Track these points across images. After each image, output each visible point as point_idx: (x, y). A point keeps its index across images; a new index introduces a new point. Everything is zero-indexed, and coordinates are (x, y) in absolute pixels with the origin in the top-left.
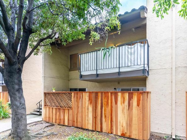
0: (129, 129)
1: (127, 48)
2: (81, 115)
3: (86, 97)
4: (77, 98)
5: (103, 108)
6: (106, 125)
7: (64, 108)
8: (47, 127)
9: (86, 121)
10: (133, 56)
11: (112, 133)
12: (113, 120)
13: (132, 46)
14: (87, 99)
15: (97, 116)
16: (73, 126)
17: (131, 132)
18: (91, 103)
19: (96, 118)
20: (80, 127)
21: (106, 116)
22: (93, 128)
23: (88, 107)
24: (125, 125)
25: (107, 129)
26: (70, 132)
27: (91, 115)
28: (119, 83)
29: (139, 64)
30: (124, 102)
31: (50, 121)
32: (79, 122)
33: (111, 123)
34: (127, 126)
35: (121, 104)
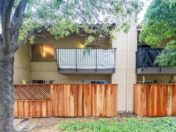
0: (105, 111)
1: (102, 51)
2: (62, 105)
3: (68, 89)
4: (57, 89)
5: (85, 97)
6: (87, 111)
7: (40, 100)
8: (22, 121)
9: (68, 109)
10: (106, 58)
11: (92, 116)
12: (93, 106)
13: (106, 51)
14: (69, 90)
15: (79, 104)
16: (53, 117)
17: (106, 113)
18: (73, 94)
19: (78, 106)
20: (62, 116)
21: (87, 104)
22: (75, 114)
23: (70, 97)
24: (102, 108)
25: (88, 113)
26: (54, 122)
27: (72, 104)
28: (86, 77)
29: (111, 64)
30: (101, 92)
31: (20, 115)
32: (60, 112)
33: (91, 108)
34: (104, 108)
35: (99, 93)
